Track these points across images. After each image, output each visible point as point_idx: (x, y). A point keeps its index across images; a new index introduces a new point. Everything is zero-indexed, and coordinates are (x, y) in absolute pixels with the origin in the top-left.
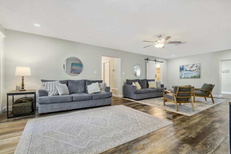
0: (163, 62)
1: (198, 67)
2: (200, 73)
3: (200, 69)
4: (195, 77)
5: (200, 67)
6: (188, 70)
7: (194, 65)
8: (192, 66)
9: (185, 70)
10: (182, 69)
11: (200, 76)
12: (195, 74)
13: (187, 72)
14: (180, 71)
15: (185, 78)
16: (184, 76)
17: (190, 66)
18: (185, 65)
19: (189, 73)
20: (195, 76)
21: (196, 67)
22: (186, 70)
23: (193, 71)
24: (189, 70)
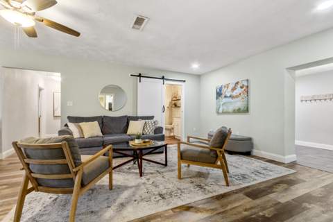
0: (184, 81)
1: (245, 88)
2: (248, 102)
3: (247, 92)
4: (238, 111)
5: (247, 87)
6: (228, 95)
7: (237, 83)
8: (234, 85)
9: (223, 96)
10: (219, 94)
11: (248, 108)
12: (239, 104)
13: (227, 100)
14: (217, 98)
15: (224, 113)
16: (223, 110)
17: (231, 86)
18: (224, 84)
19: (231, 102)
20: (239, 109)
21: (241, 87)
22: (225, 97)
23: (237, 97)
24: (230, 96)
